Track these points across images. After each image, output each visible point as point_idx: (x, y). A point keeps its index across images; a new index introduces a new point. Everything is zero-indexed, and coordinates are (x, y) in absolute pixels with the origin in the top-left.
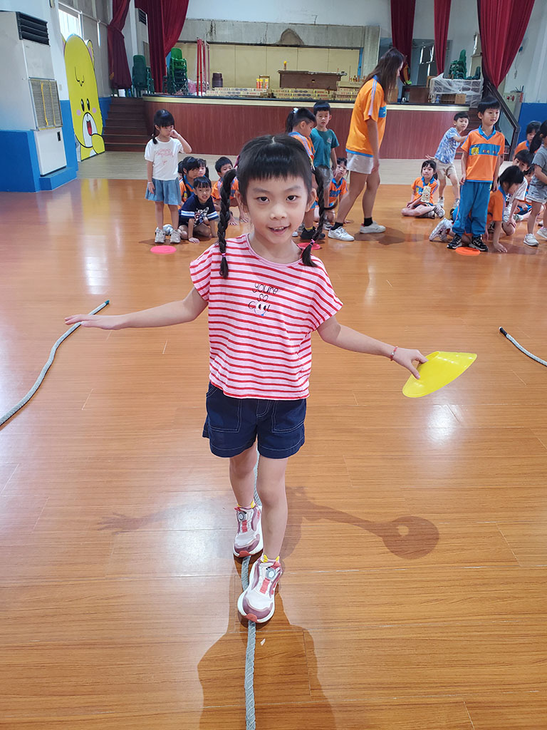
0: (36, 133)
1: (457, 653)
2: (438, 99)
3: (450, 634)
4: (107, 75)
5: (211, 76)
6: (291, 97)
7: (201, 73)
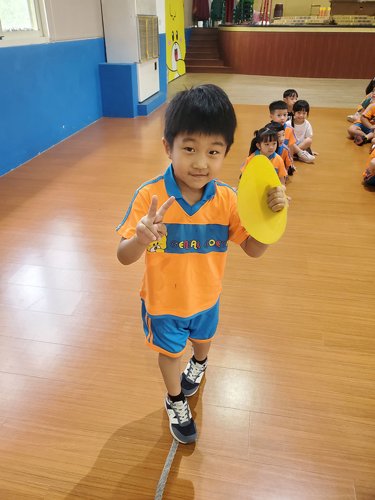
0: (138, 66)
4: (191, 10)
5: (274, 7)
6: (351, 24)
7: (268, 4)
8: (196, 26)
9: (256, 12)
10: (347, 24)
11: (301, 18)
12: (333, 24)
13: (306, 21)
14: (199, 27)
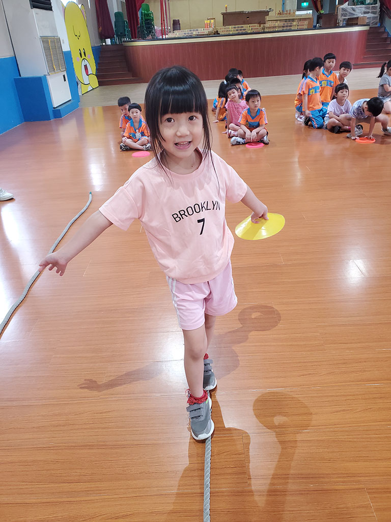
0: (48, 77)
1: (359, 451)
2: (345, 22)
3: (355, 437)
4: (97, 28)
5: (172, 22)
6: (231, 33)
7: (164, 20)
8: (104, 44)
9: (157, 27)
10: (227, 33)
11: (190, 31)
12: (217, 34)
13: (194, 33)
14: (107, 44)
